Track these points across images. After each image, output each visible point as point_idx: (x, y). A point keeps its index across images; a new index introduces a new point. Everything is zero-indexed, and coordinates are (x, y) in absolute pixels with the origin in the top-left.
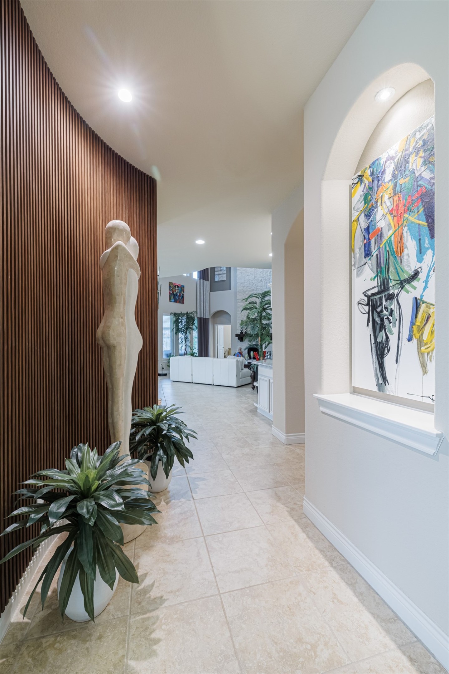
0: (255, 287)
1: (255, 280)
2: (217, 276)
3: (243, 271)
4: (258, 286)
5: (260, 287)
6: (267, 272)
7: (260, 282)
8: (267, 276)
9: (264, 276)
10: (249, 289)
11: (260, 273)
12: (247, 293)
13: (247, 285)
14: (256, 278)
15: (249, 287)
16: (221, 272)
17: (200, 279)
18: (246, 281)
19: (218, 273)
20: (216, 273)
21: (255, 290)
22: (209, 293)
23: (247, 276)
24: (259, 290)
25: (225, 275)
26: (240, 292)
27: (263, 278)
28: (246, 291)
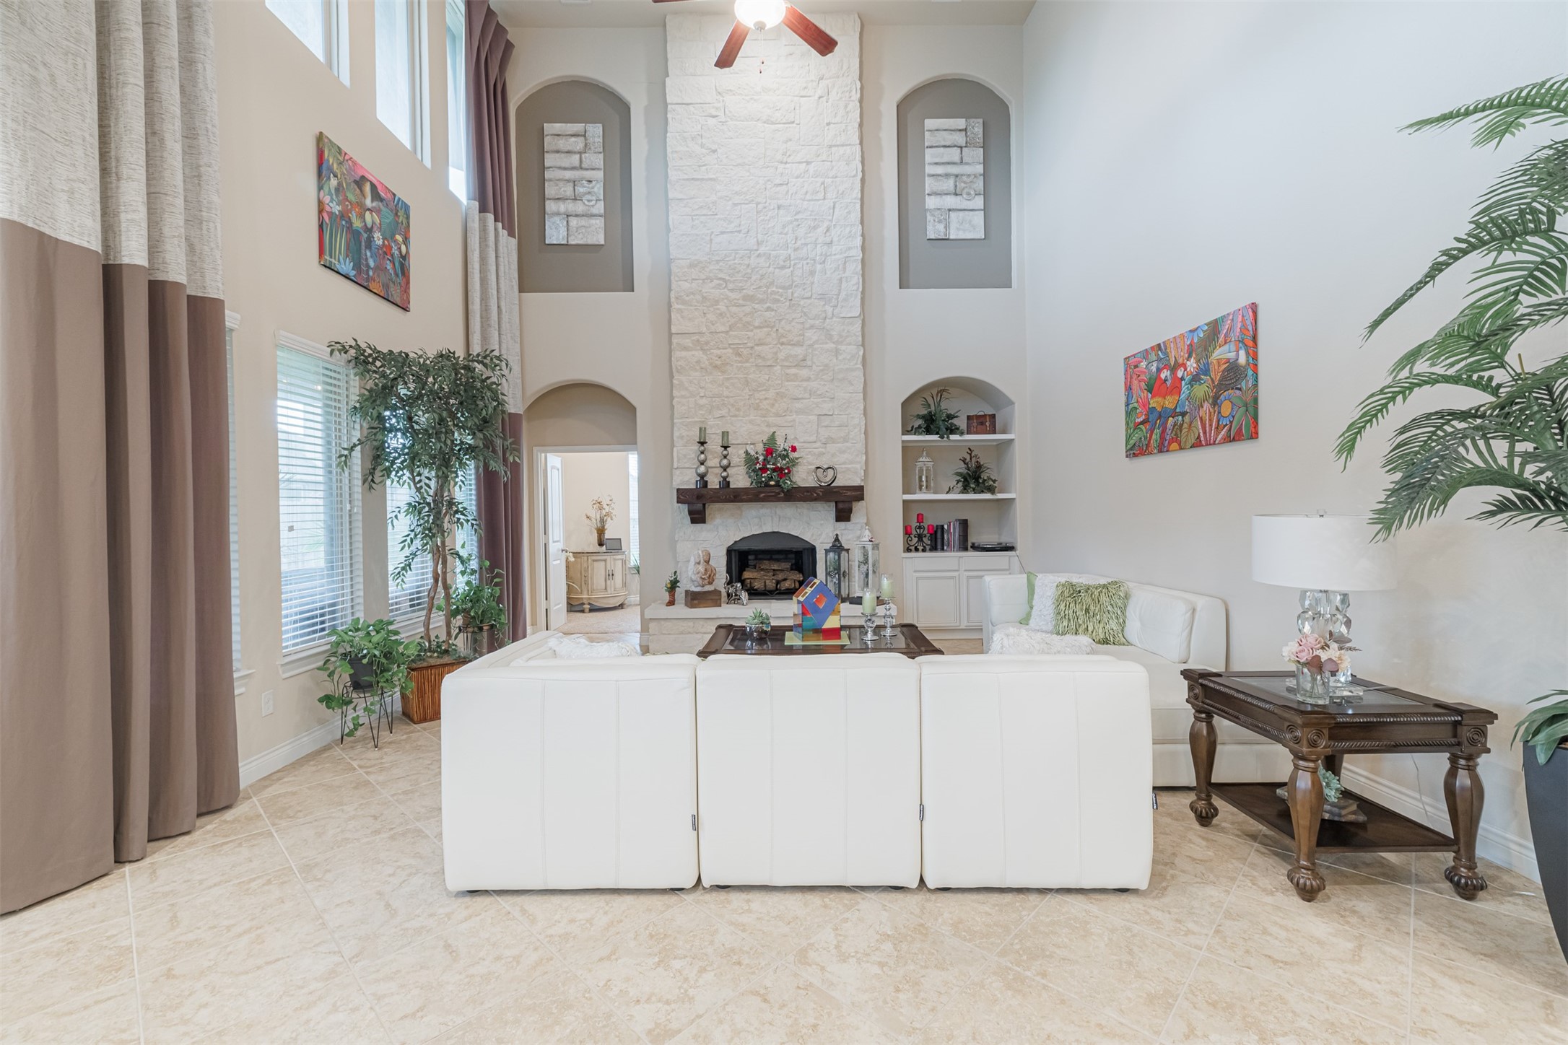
0: (760, 287)
1: (759, 255)
2: (557, 219)
3: (705, 212)
4: (772, 283)
5: (784, 288)
6: (815, 228)
7: (783, 267)
8: (816, 245)
9: (799, 243)
10: (731, 290)
11: (784, 226)
12: (722, 307)
13: (721, 275)
14: (762, 249)
15: (731, 286)
16: (579, 207)
17: (483, 209)
18: (717, 258)
19: (562, 207)
20: (551, 206)
21: (762, 301)
22: (520, 296)
23: (723, 233)
24: (778, 301)
25: (602, 220)
26: (684, 303)
27: (795, 250)
28: (717, 302)
